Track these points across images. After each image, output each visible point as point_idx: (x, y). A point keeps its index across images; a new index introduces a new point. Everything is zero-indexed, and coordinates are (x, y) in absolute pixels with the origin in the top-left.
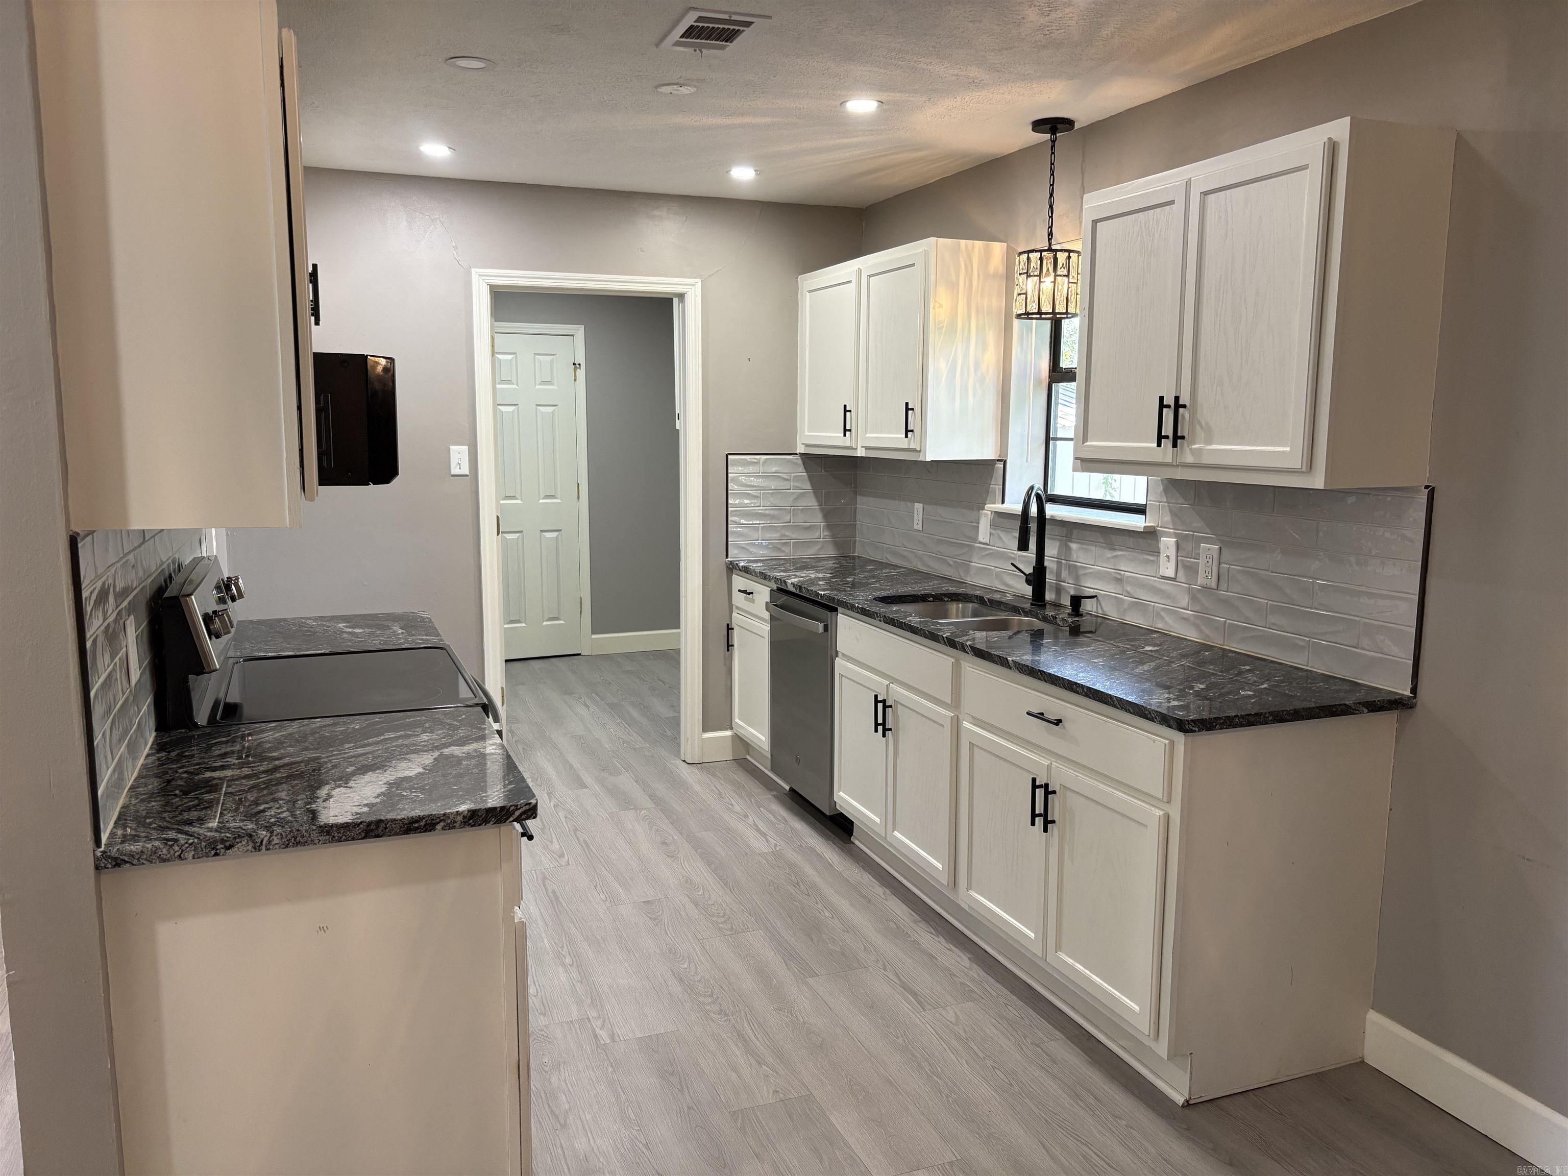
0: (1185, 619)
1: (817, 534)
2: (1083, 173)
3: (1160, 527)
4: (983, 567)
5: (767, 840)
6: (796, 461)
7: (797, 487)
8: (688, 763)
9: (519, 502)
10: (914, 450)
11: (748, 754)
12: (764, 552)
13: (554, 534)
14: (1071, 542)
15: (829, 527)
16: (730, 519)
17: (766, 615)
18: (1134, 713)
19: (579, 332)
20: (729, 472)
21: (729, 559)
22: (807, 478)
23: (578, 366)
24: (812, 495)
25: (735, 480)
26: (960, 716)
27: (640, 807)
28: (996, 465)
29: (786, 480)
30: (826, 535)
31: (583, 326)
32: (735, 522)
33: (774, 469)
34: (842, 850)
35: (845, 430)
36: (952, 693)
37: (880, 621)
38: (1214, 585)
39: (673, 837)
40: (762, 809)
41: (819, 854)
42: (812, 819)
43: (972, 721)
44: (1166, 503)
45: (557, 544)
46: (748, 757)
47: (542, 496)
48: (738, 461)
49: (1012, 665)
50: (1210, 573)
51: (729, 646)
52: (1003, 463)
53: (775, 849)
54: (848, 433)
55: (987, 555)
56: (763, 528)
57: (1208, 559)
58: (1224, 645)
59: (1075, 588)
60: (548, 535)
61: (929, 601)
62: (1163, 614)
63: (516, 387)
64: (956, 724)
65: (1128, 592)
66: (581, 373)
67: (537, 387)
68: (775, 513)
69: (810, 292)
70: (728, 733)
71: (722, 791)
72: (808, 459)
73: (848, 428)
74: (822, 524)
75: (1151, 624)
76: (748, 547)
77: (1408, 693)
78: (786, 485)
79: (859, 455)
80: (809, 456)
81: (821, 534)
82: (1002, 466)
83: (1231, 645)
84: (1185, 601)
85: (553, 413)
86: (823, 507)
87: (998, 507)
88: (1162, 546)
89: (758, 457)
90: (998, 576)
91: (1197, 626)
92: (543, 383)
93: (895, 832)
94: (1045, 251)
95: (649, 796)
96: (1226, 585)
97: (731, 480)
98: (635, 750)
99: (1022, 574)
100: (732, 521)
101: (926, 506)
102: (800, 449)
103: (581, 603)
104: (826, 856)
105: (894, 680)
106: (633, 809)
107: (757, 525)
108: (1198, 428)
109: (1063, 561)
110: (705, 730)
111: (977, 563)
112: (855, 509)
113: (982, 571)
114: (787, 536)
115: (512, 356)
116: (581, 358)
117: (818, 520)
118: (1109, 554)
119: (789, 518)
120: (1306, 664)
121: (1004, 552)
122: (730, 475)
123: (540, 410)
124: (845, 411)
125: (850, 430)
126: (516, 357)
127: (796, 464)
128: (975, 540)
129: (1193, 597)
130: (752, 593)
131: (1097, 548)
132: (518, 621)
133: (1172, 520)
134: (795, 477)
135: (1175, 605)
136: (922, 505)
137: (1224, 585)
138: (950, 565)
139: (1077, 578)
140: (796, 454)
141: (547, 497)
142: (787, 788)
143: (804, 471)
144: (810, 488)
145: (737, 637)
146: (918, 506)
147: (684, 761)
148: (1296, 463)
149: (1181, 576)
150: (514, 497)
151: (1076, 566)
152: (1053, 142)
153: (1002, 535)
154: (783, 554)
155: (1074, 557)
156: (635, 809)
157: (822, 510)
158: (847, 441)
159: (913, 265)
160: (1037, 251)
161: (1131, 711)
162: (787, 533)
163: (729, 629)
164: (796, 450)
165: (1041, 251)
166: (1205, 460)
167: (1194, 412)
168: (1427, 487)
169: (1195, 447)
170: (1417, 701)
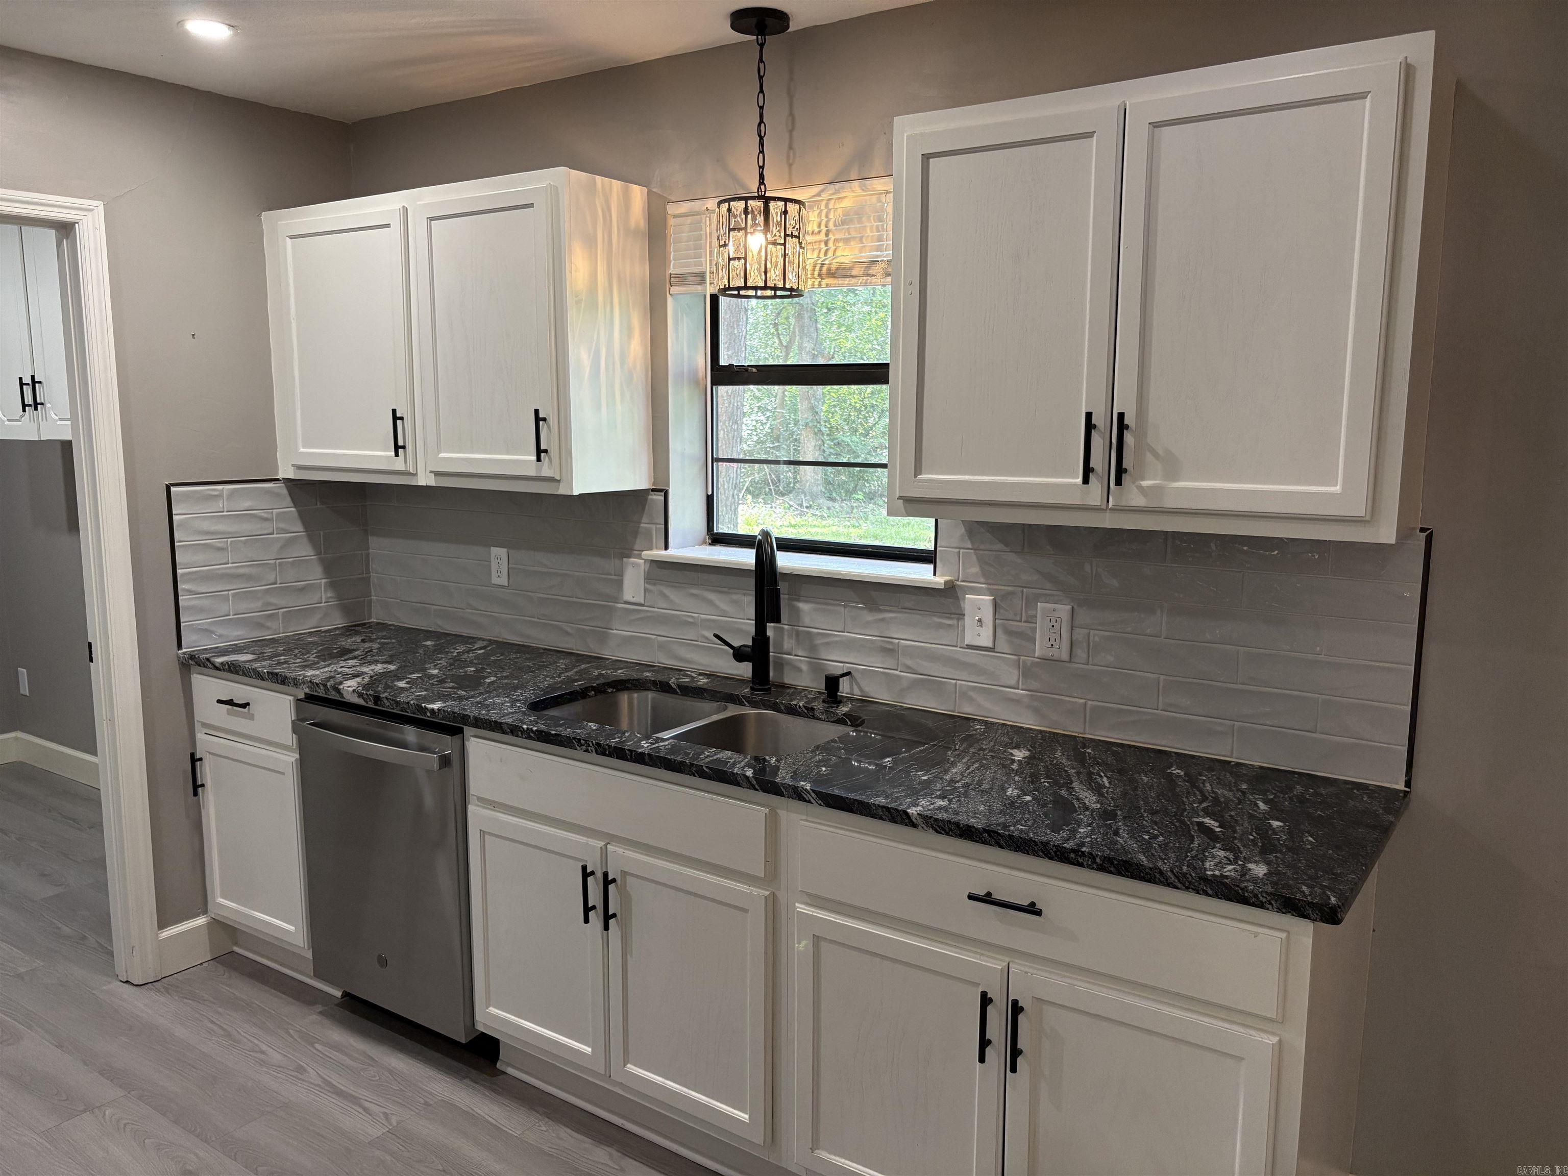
0: (1016, 701)
1: (316, 598)
2: (791, 97)
3: (962, 581)
4: (632, 636)
5: (365, 1109)
6: (277, 491)
7: (282, 529)
8: (136, 985)
10: (551, 480)
11: (236, 944)
12: (239, 633)
14: (798, 600)
15: (333, 585)
16: (181, 586)
17: (289, 739)
18: (1216, 895)
20: (174, 512)
21: (184, 650)
22: (296, 515)
24: (305, 540)
25: (182, 523)
26: (779, 894)
27: (98, 1104)
28: (650, 497)
29: (266, 519)
30: (331, 597)
32: (190, 592)
33: (247, 504)
34: (494, 1091)
35: (397, 447)
36: (766, 861)
37: (587, 751)
38: (1065, 656)
39: (196, 1155)
40: (317, 1046)
41: (467, 1113)
42: (437, 1055)
43: (809, 901)
44: (971, 549)
46: (236, 949)
48: (187, 497)
49: (919, 821)
50: (1058, 640)
51: (197, 787)
52: (663, 494)
53: (391, 1125)
54: (401, 451)
55: (641, 619)
56: (234, 595)
57: (1053, 623)
58: (1085, 734)
59: (809, 663)
61: (590, 697)
62: (972, 694)
64: (773, 907)
65: (908, 667)
68: (253, 571)
69: (292, 237)
70: (201, 921)
71: (229, 1029)
72: (293, 485)
73: (400, 443)
74: (324, 581)
75: (952, 708)
76: (213, 628)
77: (1401, 786)
78: (267, 527)
79: (421, 483)
80: (299, 483)
81: (323, 596)
82: (663, 498)
83: (1097, 733)
84: (1011, 676)
86: (323, 556)
87: (659, 554)
88: (967, 607)
89: (220, 487)
90: (662, 647)
91: (1037, 711)
93: (629, 1065)
94: (753, 198)
95: (101, 1073)
96: (1085, 656)
97: (178, 526)
98: (20, 976)
99: (727, 648)
100: (184, 590)
101: (510, 551)
102: (286, 471)
104: (480, 1112)
105: (611, 838)
106: (85, 1111)
107: (226, 592)
108: (1149, 457)
109: (786, 627)
110: (162, 925)
111: (620, 630)
112: (368, 555)
113: (627, 641)
114: (275, 605)
117: (316, 575)
118: (870, 617)
119: (274, 576)
120: (1229, 754)
121: (677, 616)
122: (175, 518)
124: (395, 418)
125: (404, 447)
127: (278, 495)
128: (616, 600)
129: (1027, 672)
130: (248, 704)
131: (847, 609)
133: (982, 569)
134: (278, 514)
135: (993, 683)
136: (505, 550)
137: (1081, 654)
138: (568, 633)
139: (813, 648)
140: (278, 480)
142: (338, 994)
143: (292, 505)
144: (302, 530)
145: (207, 773)
146: (499, 554)
147: (127, 982)
148: (1360, 509)
149: (1003, 644)
151: (809, 633)
152: (762, 46)
153: (667, 591)
154: (269, 633)
155: (807, 620)
156: (89, 1108)
157: (322, 561)
158: (399, 464)
159: (531, 205)
160: (740, 199)
161: (1210, 892)
162: (273, 600)
163: (194, 760)
164: (277, 473)
165: (746, 199)
166: (1169, 502)
167: (1141, 435)
168: (1422, 530)
169: (1145, 483)
170: (1412, 796)
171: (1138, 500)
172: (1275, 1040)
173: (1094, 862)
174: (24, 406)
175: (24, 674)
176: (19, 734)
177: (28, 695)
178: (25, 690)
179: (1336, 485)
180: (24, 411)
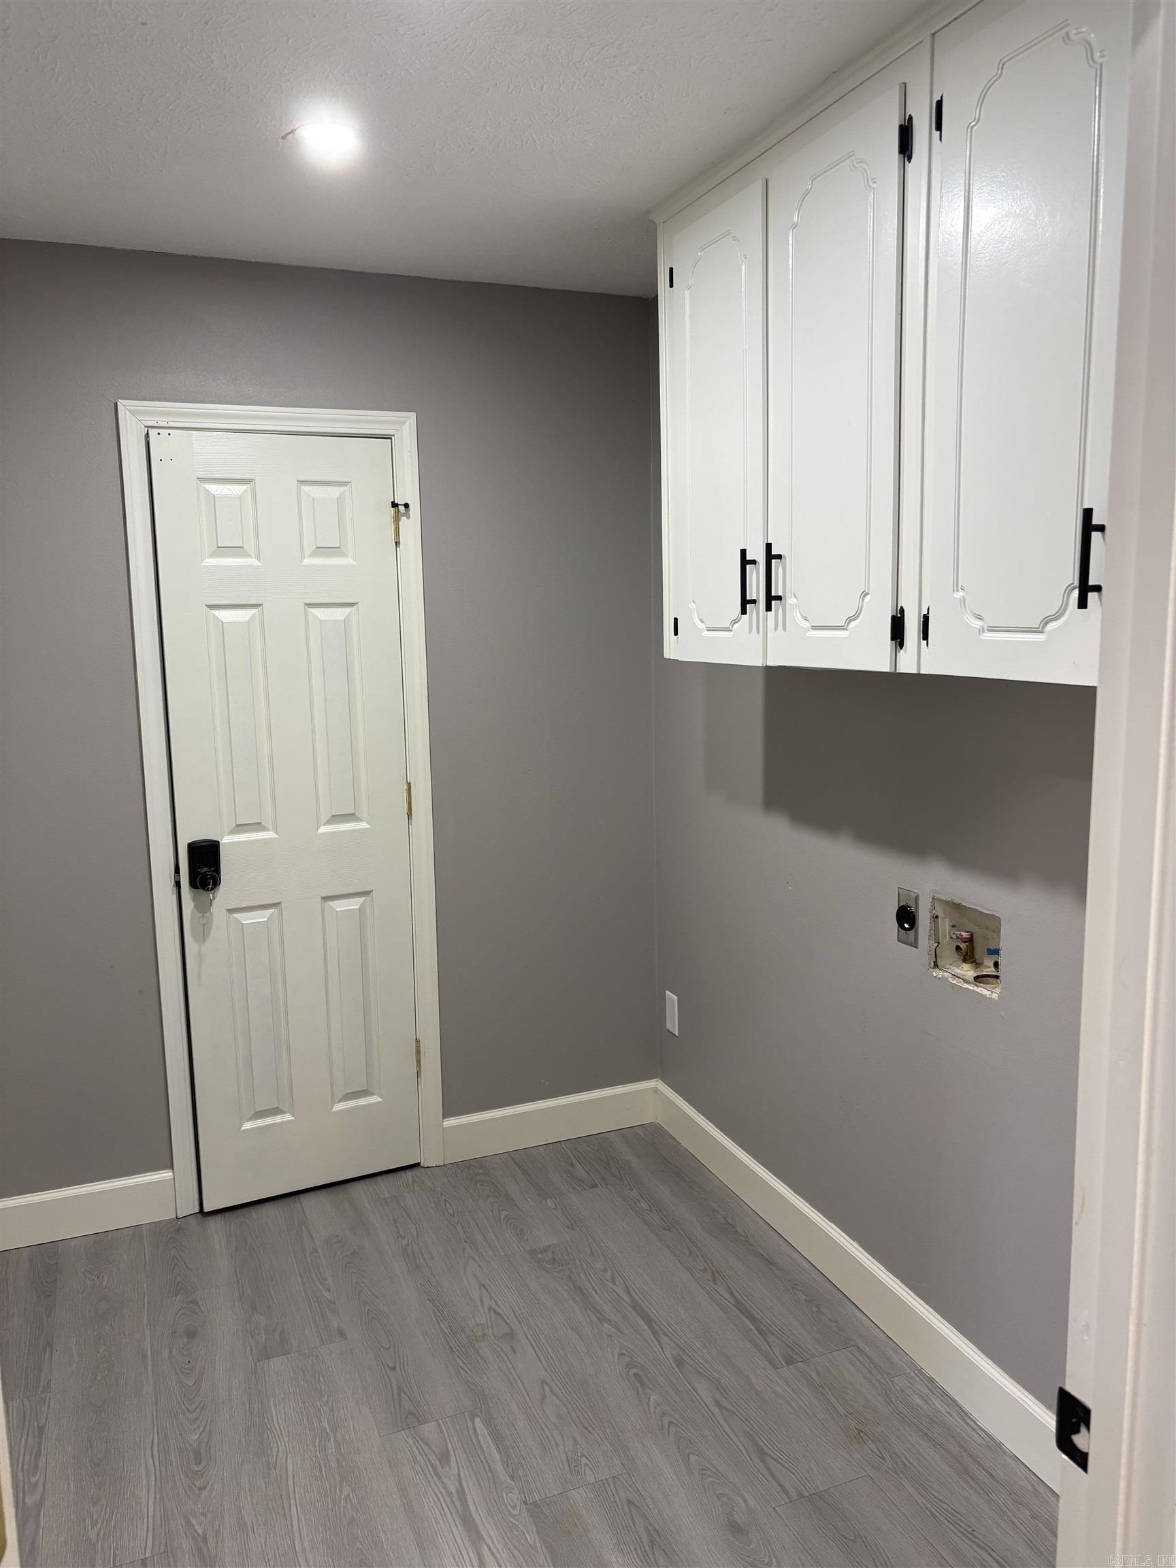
9: (270, 835)
13: (354, 904)
19: (405, 426)
23: (402, 508)
31: (415, 414)
45: (362, 929)
47: (324, 817)
60: (340, 906)
63: (256, 563)
66: (411, 527)
67: (307, 561)
85: (346, 621)
92: (321, 551)
103: (418, 1052)
115: (244, 487)
116: (409, 492)
123: (315, 616)
126: (254, 490)
132: (276, 1111)
141: (336, 818)
150: (257, 826)
174: (745, 602)
175: (673, 1002)
176: (656, 1084)
177: (677, 1035)
178: (673, 1025)
180: (744, 611)
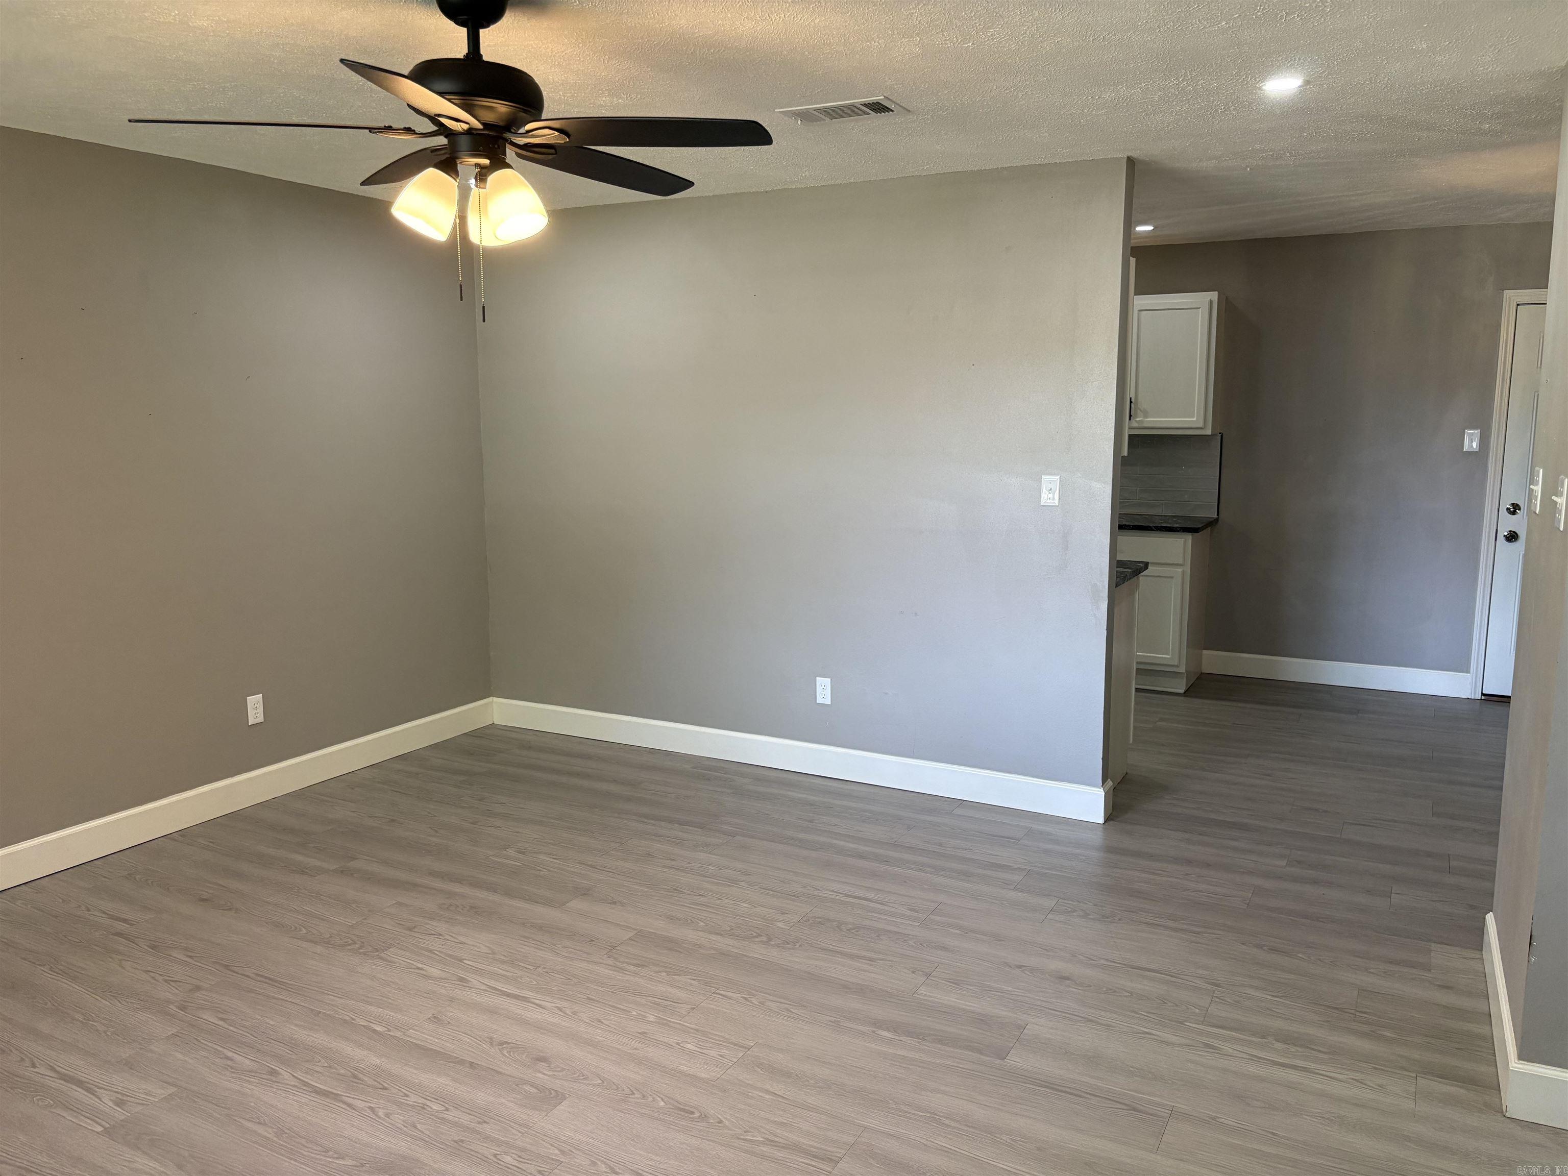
77: (1216, 516)
108: (1139, 411)
148: (1201, 425)
166: (1146, 425)
167: (1136, 403)
168: (1220, 433)
169: (1138, 419)
170: (1220, 519)
171: (1135, 425)
172: (1182, 570)
173: (1130, 527)
179: (1194, 418)
